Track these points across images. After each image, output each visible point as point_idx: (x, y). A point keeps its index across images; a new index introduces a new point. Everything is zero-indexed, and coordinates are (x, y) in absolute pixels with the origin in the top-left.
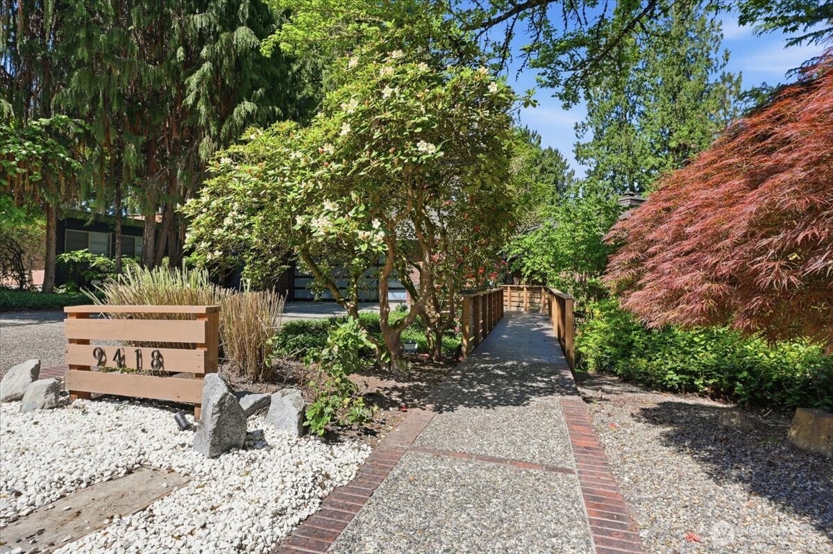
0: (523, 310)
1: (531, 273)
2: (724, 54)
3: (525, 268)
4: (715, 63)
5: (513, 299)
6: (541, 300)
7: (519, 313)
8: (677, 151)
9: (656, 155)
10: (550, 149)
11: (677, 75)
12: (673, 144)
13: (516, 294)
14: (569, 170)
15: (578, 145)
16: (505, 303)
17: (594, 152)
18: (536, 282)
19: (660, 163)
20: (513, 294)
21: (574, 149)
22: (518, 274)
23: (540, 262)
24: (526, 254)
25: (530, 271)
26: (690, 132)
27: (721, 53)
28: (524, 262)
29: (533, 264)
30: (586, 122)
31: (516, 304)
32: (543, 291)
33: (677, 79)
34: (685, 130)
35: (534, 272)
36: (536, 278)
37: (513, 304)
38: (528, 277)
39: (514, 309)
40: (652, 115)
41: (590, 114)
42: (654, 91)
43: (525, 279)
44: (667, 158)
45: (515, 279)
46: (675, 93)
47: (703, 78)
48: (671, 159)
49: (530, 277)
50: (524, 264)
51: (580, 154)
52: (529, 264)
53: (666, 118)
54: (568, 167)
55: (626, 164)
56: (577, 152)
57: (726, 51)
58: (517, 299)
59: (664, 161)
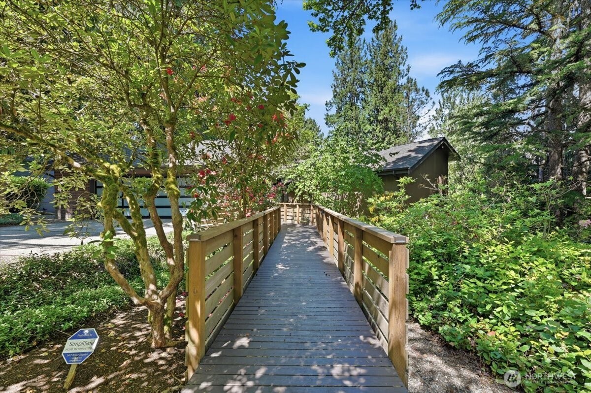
0: (296, 222)
1: (302, 194)
2: (407, 67)
3: (298, 190)
4: (403, 73)
5: (288, 214)
6: (311, 214)
7: (293, 225)
8: (382, 122)
9: (371, 124)
10: (310, 119)
11: (383, 77)
12: (380, 118)
13: (291, 210)
14: (321, 133)
15: (327, 115)
16: (282, 217)
17: (336, 120)
18: (306, 201)
19: (373, 129)
20: (289, 210)
21: (325, 117)
22: (292, 194)
23: (309, 184)
24: (298, 178)
25: (301, 192)
26: (390, 111)
27: (406, 67)
28: (297, 185)
29: (304, 187)
30: (332, 101)
31: (291, 218)
32: (312, 207)
33: (383, 79)
34: (387, 110)
35: (304, 193)
36: (306, 198)
37: (288, 217)
38: (299, 196)
39: (289, 222)
40: (369, 100)
41: (335, 97)
42: (370, 86)
43: (297, 198)
44: (377, 126)
45: (290, 198)
46: (382, 87)
47: (396, 81)
48: (379, 127)
49: (301, 196)
50: (297, 187)
51: (329, 121)
52: (300, 187)
53: (377, 102)
54: (320, 131)
55: (355, 128)
56: (327, 119)
57: (408, 66)
58: (292, 214)
59: (375, 128)
